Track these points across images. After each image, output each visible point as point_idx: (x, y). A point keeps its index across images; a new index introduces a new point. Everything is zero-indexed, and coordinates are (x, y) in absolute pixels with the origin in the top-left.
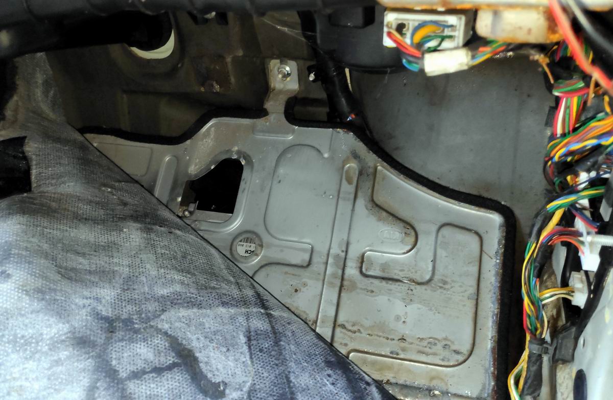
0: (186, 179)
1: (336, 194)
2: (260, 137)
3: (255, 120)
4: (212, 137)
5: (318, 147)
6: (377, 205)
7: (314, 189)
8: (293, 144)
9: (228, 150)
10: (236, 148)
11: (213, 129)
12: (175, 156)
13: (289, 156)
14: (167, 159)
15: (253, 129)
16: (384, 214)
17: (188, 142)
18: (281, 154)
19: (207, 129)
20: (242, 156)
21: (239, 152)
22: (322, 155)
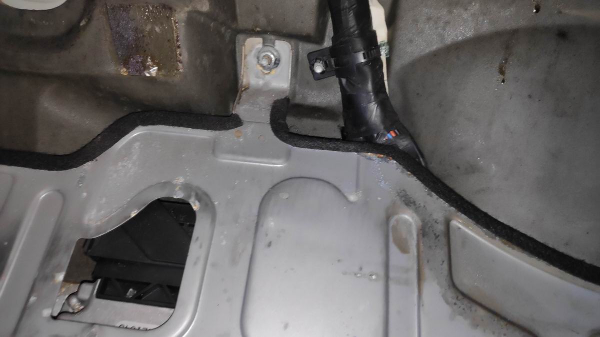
0: (77, 237)
1: (381, 272)
2: (226, 160)
3: (217, 132)
4: (135, 157)
5: (337, 184)
6: (465, 296)
7: (339, 261)
8: (288, 177)
9: (165, 183)
10: (181, 180)
11: (137, 145)
12: (59, 191)
13: (285, 196)
14: (43, 195)
15: (214, 147)
16: (481, 312)
17: (88, 166)
18: (268, 192)
19: (126, 144)
20: (193, 194)
21: (187, 187)
22: (345, 198)
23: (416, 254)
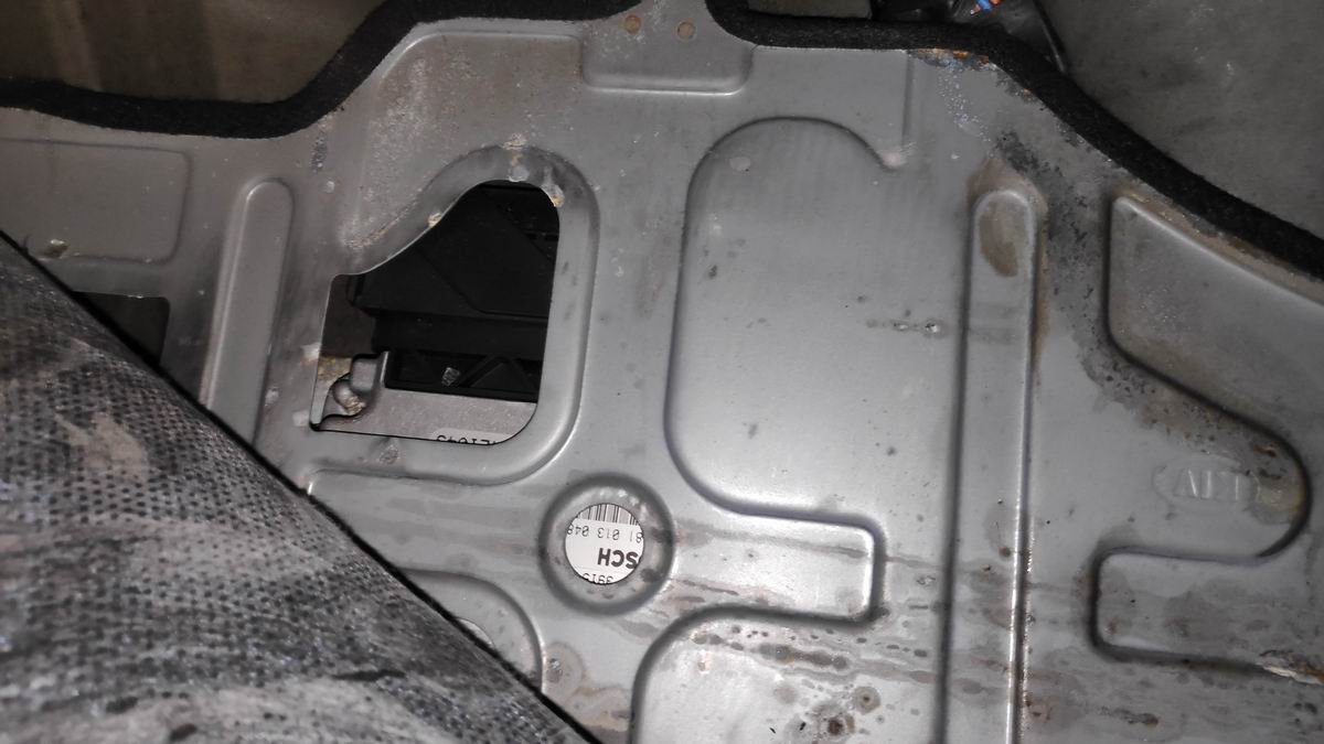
0: (334, 273)
1: (952, 318)
2: (610, 89)
3: (586, 24)
4: (418, 97)
5: (857, 127)
6: (1132, 361)
7: (861, 299)
8: (750, 118)
9: (487, 150)
10: (519, 142)
11: (419, 67)
12: (280, 181)
13: (740, 164)
14: (250, 192)
15: (581, 61)
16: (1166, 394)
17: (327, 122)
18: (706, 157)
19: (397, 68)
20: (548, 171)
21: (533, 155)
22: (877, 158)
23: (1030, 276)
